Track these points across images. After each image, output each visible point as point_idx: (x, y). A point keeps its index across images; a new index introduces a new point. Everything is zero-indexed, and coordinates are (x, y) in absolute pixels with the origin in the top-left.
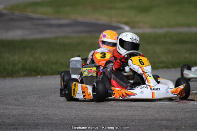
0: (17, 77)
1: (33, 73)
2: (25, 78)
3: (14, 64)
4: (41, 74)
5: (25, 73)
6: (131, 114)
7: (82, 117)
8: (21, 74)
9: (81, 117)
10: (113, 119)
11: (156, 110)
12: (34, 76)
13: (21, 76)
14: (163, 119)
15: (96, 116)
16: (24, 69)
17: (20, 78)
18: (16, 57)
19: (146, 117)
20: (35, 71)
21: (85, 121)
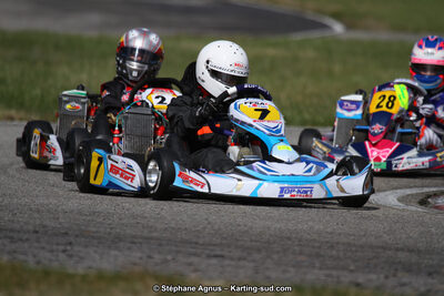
6: (329, 230)
7: (220, 229)
9: (216, 227)
10: (289, 239)
11: (386, 224)
15: (251, 228)
19: (364, 239)
21: (225, 238)
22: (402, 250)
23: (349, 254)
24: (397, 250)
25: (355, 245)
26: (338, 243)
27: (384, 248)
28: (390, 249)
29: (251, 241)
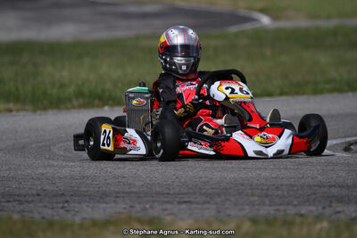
0: (67, 108)
1: (97, 102)
2: (82, 110)
3: (62, 86)
4: (111, 102)
5: (81, 101)
6: (273, 176)
8: (75, 103)
9: (183, 180)
11: (319, 167)
12: (98, 106)
13: (74, 107)
14: (333, 183)
15: (211, 178)
16: (79, 94)
17: (73, 111)
18: (65, 73)
19: (303, 181)
20: (100, 98)
21: (191, 188)
22: (334, 186)
23: (291, 193)
24: (330, 186)
25: (295, 186)
26: (282, 185)
27: (320, 187)
28: (324, 187)
29: (212, 188)
